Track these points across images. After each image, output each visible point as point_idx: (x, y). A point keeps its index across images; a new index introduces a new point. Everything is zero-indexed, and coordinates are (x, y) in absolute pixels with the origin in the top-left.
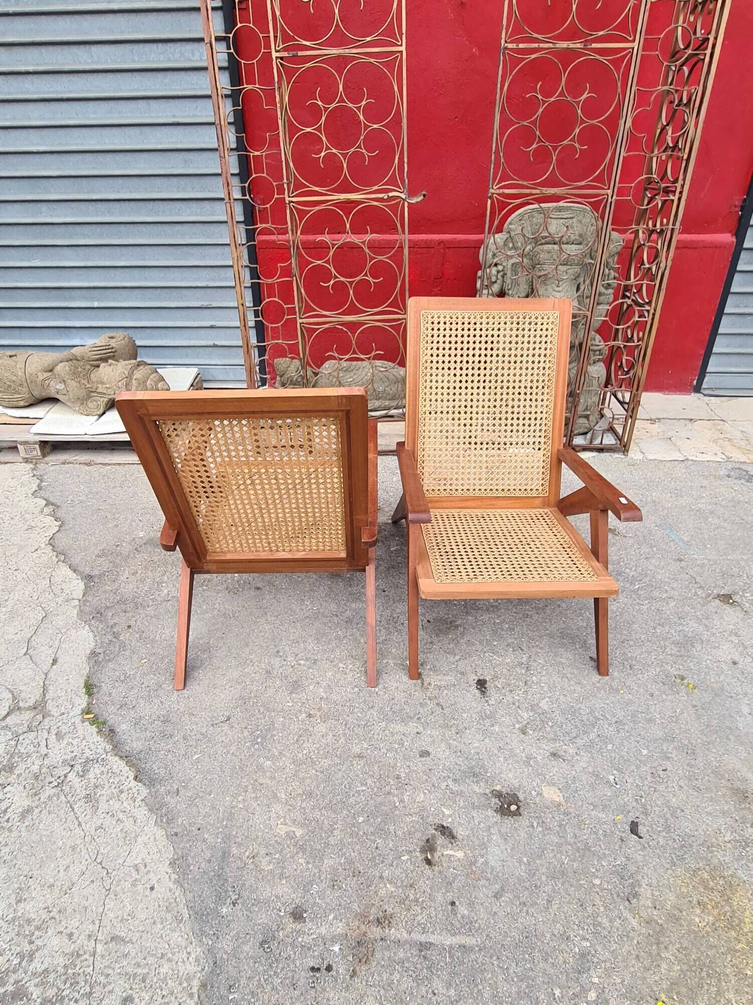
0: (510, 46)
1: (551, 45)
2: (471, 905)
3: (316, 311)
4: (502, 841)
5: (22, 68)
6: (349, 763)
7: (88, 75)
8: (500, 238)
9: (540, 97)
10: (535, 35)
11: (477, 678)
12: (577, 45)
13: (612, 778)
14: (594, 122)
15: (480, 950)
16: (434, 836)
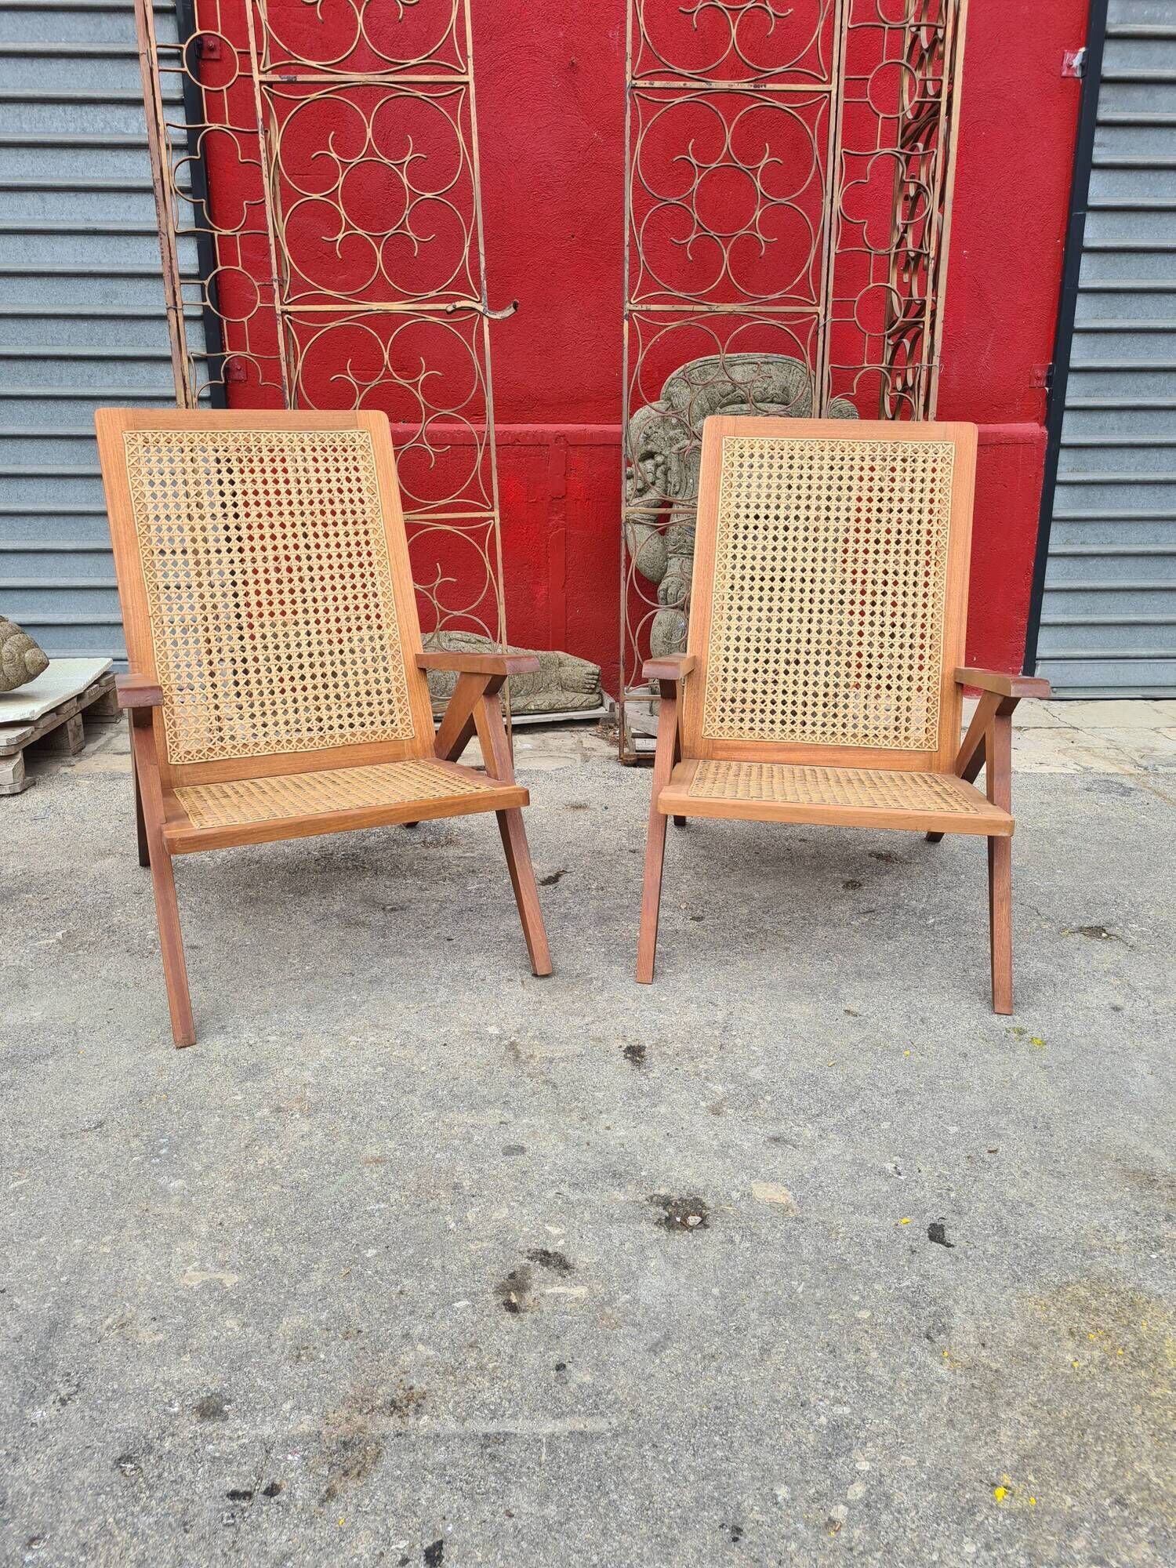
0: (640, 83)
1: (703, 85)
2: (600, 1366)
4: (669, 1266)
6: (354, 1172)
8: (655, 409)
9: (694, 161)
11: (625, 1045)
12: (743, 85)
13: (890, 1167)
14: (783, 200)
15: (616, 1435)
16: (525, 1269)
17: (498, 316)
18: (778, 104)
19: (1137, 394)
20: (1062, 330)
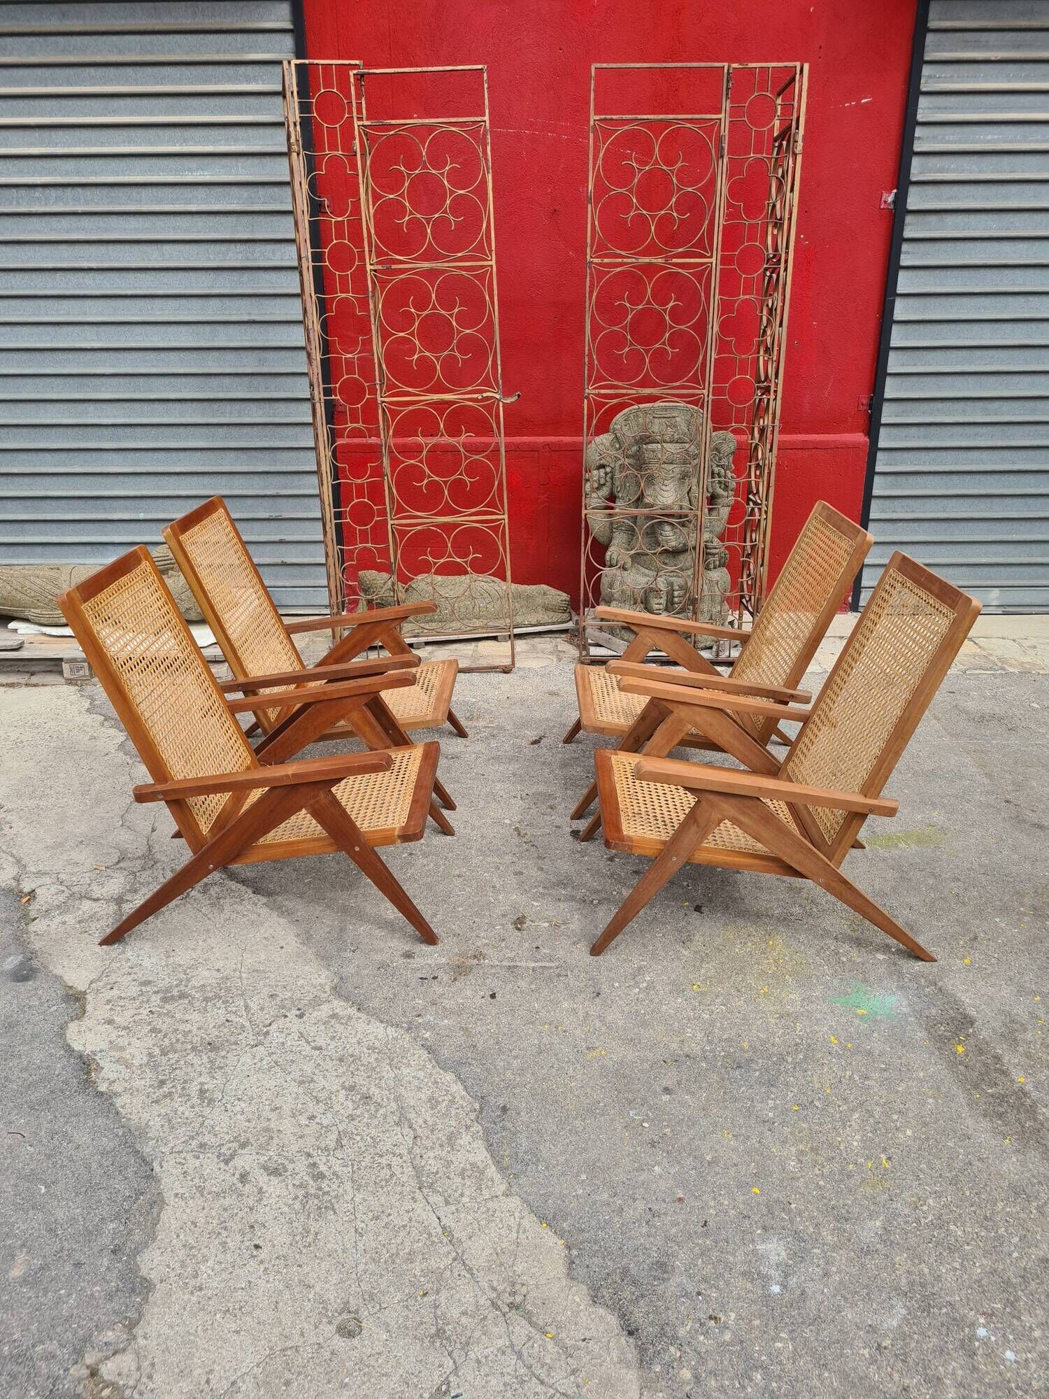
0: (596, 260)
1: (634, 260)
2: (553, 948)
3: (408, 511)
5: (85, 265)
7: (157, 272)
8: (605, 439)
9: (628, 305)
10: (618, 252)
12: (659, 260)
14: (682, 327)
17: (508, 401)
18: (680, 270)
19: (931, 414)
20: (878, 374)
